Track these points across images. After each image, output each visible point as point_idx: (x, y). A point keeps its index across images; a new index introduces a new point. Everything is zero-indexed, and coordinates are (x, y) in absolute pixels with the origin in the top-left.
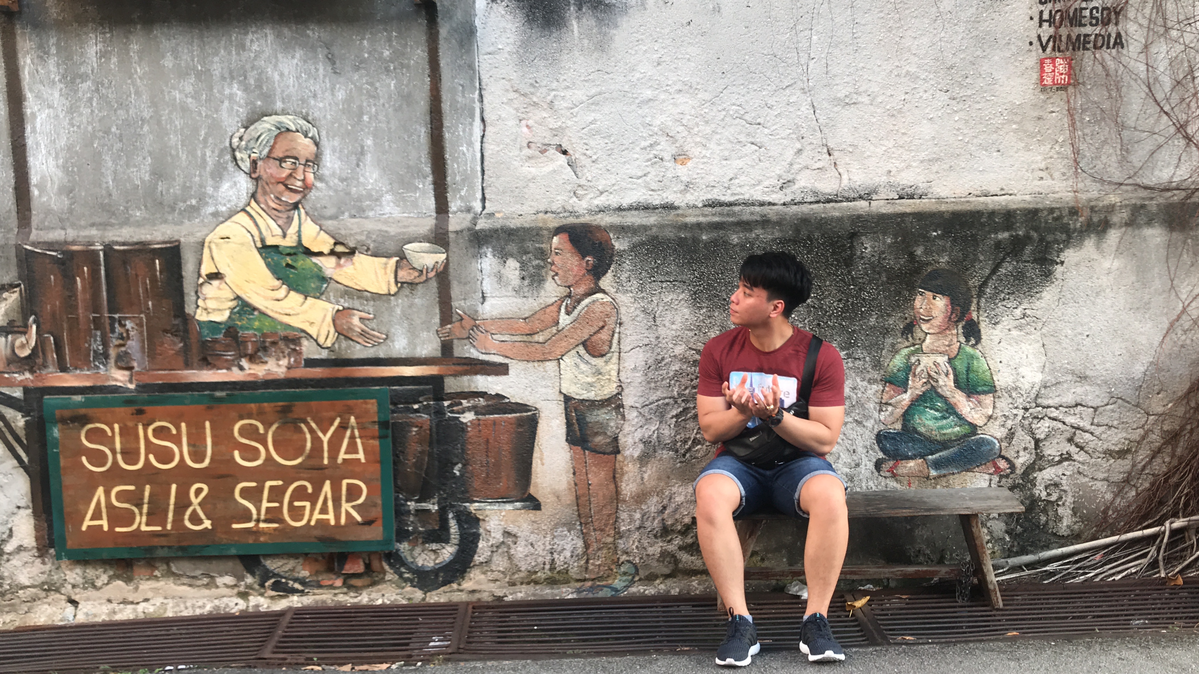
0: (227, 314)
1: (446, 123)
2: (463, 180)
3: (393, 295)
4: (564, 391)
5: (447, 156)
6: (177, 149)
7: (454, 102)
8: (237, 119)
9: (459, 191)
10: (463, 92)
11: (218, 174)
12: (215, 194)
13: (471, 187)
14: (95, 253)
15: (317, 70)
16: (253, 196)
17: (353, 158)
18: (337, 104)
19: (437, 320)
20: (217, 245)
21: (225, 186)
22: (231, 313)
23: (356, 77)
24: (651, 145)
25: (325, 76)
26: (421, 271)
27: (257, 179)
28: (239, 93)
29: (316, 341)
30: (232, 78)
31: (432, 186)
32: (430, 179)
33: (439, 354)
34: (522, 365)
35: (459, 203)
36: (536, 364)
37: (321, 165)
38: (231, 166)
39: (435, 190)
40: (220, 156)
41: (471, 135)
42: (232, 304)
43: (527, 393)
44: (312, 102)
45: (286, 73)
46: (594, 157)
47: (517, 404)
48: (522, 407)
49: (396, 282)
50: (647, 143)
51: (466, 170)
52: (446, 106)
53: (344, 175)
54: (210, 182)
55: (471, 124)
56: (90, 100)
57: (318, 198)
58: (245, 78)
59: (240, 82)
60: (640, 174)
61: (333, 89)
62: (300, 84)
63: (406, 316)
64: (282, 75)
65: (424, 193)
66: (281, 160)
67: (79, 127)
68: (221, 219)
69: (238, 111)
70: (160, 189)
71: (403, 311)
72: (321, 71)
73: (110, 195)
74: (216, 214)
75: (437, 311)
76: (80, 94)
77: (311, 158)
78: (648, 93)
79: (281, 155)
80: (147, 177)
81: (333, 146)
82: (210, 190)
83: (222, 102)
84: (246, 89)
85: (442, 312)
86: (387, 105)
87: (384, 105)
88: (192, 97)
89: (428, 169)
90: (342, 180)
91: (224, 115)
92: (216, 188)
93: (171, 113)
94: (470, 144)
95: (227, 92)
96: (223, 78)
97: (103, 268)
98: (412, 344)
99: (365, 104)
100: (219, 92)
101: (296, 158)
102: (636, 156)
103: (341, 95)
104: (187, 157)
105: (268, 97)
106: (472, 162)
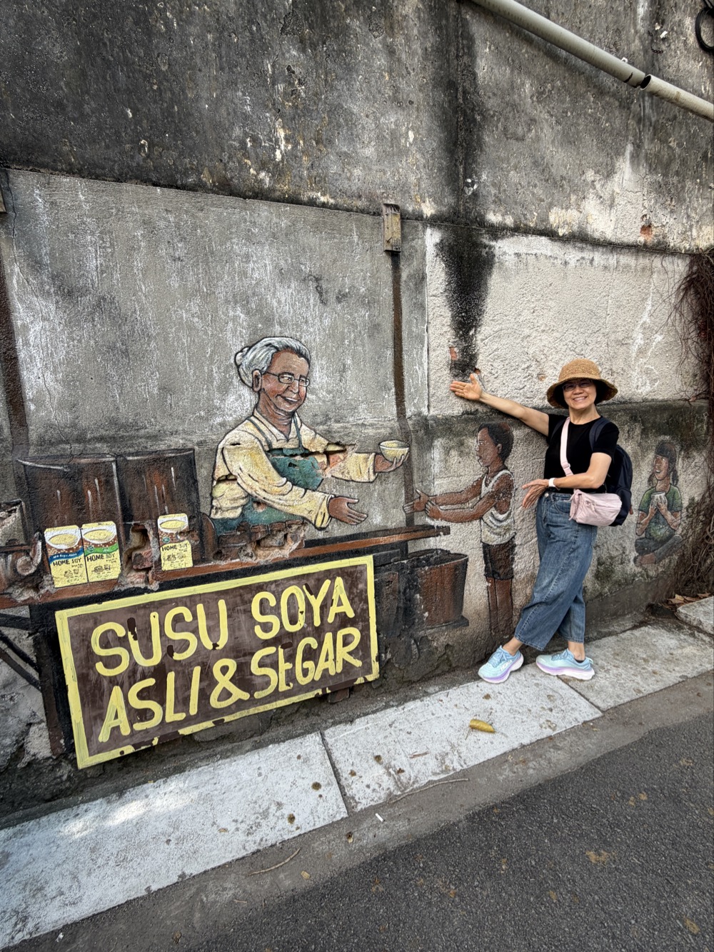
0: (239, 510)
1: (405, 348)
2: (416, 391)
3: (372, 482)
4: (483, 540)
5: (405, 373)
6: (184, 365)
7: (410, 332)
8: (240, 339)
9: (414, 399)
10: (417, 324)
11: (224, 389)
12: (222, 406)
13: (421, 397)
14: (107, 466)
15: (309, 300)
16: (256, 406)
17: (337, 374)
18: (324, 330)
19: (403, 499)
20: (229, 451)
21: (231, 398)
22: (243, 509)
23: (339, 307)
24: (528, 367)
25: (315, 306)
26: (393, 462)
27: (259, 393)
28: (242, 316)
29: (314, 525)
30: (236, 302)
31: (394, 397)
32: (393, 390)
33: (404, 525)
34: (459, 525)
35: (413, 409)
36: (467, 524)
37: (312, 380)
38: (236, 381)
39: (397, 399)
40: (226, 371)
41: (422, 357)
42: (243, 502)
43: (461, 545)
44: (305, 327)
45: (283, 301)
46: (496, 375)
47: (455, 554)
48: (459, 555)
49: (374, 473)
50: (526, 366)
51: (417, 384)
52: (405, 335)
53: (330, 388)
54: (217, 395)
55: (422, 349)
56: (92, 313)
57: (310, 408)
58: (248, 302)
59: (243, 306)
60: (521, 386)
61: (321, 317)
62: (295, 311)
63: (381, 498)
64: (279, 302)
65: (389, 402)
66: (280, 376)
67: (79, 341)
68: (228, 428)
69: (241, 332)
70: (169, 402)
71: (379, 494)
72: (312, 301)
73: (118, 408)
74: (223, 424)
75: (403, 491)
76: (80, 308)
77: (305, 374)
78: (527, 331)
79: (279, 372)
80: (156, 391)
81: (322, 364)
82: (217, 403)
83: (227, 323)
84: (248, 313)
85: (406, 492)
86: (363, 332)
87: (360, 332)
88: (198, 317)
89: (392, 384)
90: (329, 392)
91: (229, 335)
92: (223, 400)
93: (178, 331)
94: (421, 364)
95: (231, 314)
96: (227, 302)
97: (115, 479)
98: (386, 518)
99: (346, 331)
100: (223, 313)
101: (293, 375)
102: (519, 374)
103: (327, 322)
104: (195, 373)
105: (268, 321)
106: (422, 378)
